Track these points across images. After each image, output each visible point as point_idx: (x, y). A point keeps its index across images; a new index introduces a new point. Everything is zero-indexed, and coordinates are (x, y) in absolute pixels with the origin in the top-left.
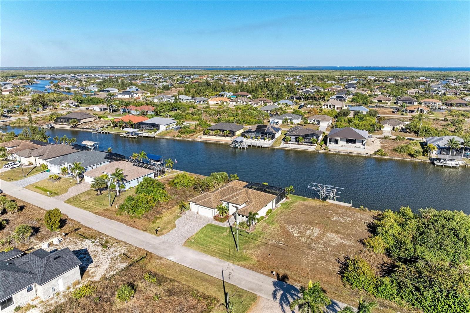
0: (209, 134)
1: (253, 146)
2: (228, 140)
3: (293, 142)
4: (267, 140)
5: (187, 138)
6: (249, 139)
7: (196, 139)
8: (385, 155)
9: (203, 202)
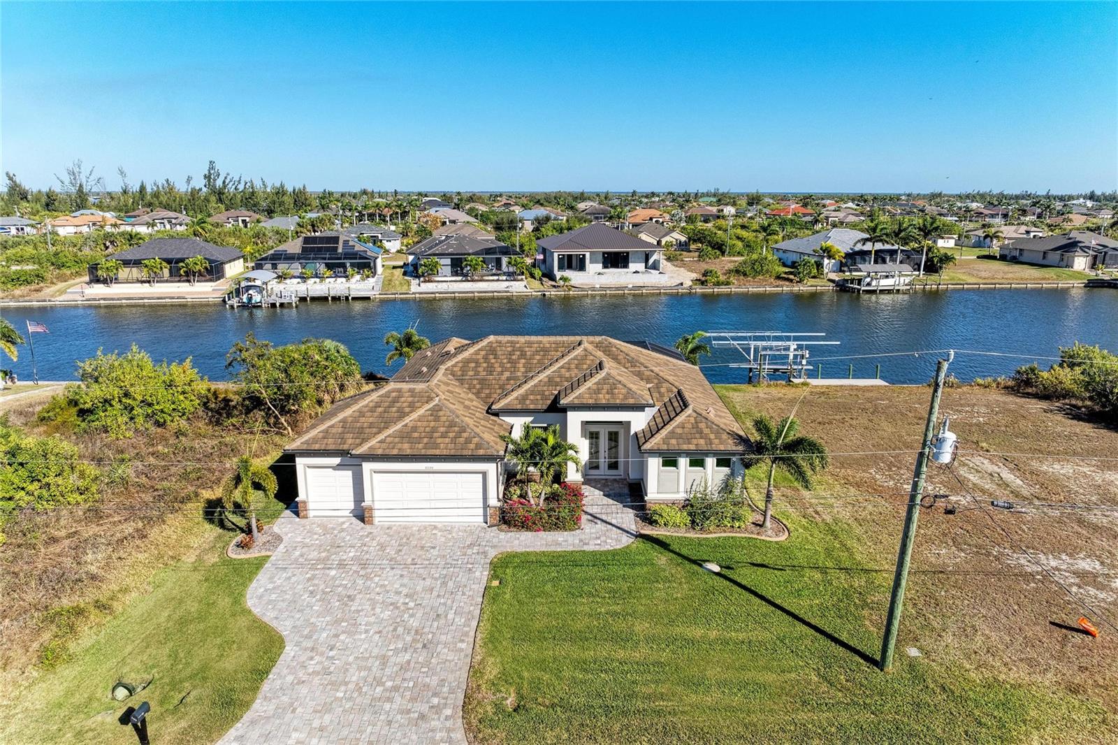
0: (117, 281)
1: (314, 299)
2: (203, 291)
3: (445, 276)
4: (358, 277)
5: (14, 298)
6: (288, 281)
7: (60, 300)
8: (728, 284)
9: (405, 435)
